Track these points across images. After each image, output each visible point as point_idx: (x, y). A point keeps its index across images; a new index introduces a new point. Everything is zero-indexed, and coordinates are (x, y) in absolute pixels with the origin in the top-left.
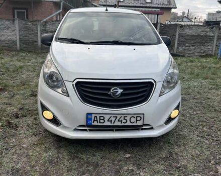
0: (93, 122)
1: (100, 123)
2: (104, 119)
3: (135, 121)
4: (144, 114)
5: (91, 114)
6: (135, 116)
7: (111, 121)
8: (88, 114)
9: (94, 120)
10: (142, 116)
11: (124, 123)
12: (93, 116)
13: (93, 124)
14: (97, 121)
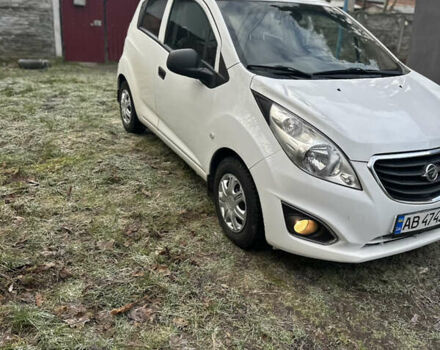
0: (404, 229)
1: (412, 227)
2: (418, 221)
7: (426, 222)
8: (399, 217)
9: (405, 226)
11: (439, 220)
12: (406, 217)
13: (402, 232)
14: (409, 225)
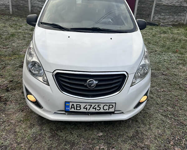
0: (71, 109)
1: (77, 109)
2: (80, 107)
3: (108, 108)
4: (115, 103)
5: (69, 102)
6: (108, 104)
7: (86, 108)
8: (66, 102)
9: (72, 108)
10: (114, 105)
11: (98, 110)
12: (71, 104)
14: (74, 108)
